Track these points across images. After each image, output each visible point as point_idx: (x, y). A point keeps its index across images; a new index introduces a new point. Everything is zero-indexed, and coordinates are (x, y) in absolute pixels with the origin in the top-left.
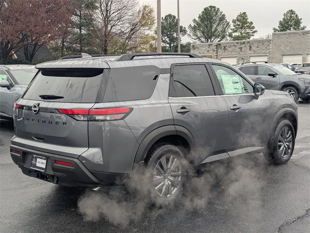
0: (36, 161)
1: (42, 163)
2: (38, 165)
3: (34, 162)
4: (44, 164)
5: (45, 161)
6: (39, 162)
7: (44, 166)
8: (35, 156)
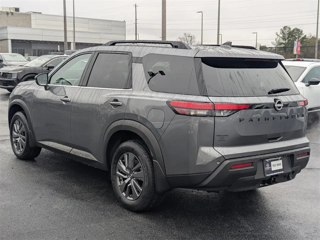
0: (270, 166)
1: (278, 165)
2: (273, 169)
3: (267, 168)
4: (280, 164)
5: (280, 162)
6: (274, 166)
7: (281, 167)
8: (267, 160)
